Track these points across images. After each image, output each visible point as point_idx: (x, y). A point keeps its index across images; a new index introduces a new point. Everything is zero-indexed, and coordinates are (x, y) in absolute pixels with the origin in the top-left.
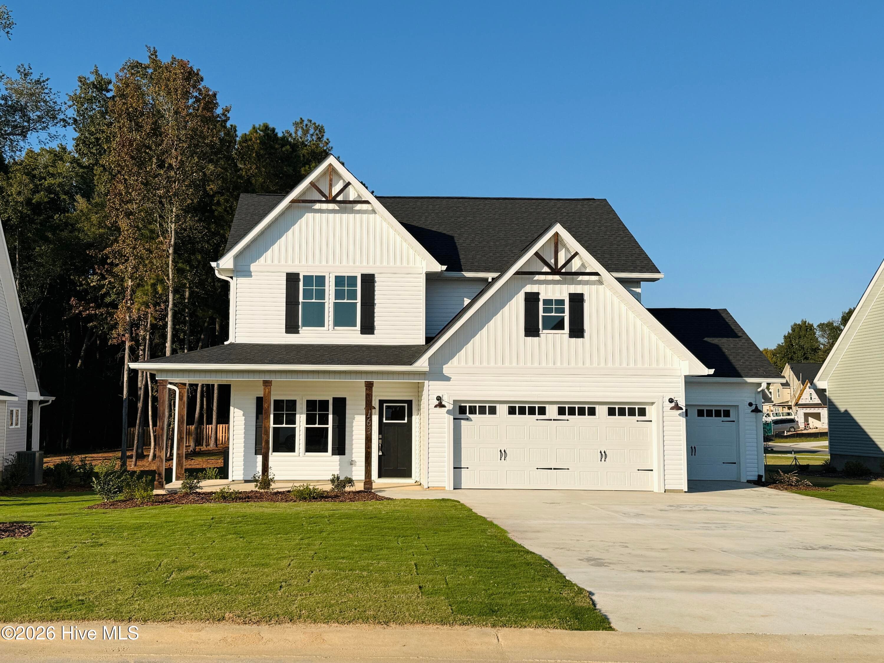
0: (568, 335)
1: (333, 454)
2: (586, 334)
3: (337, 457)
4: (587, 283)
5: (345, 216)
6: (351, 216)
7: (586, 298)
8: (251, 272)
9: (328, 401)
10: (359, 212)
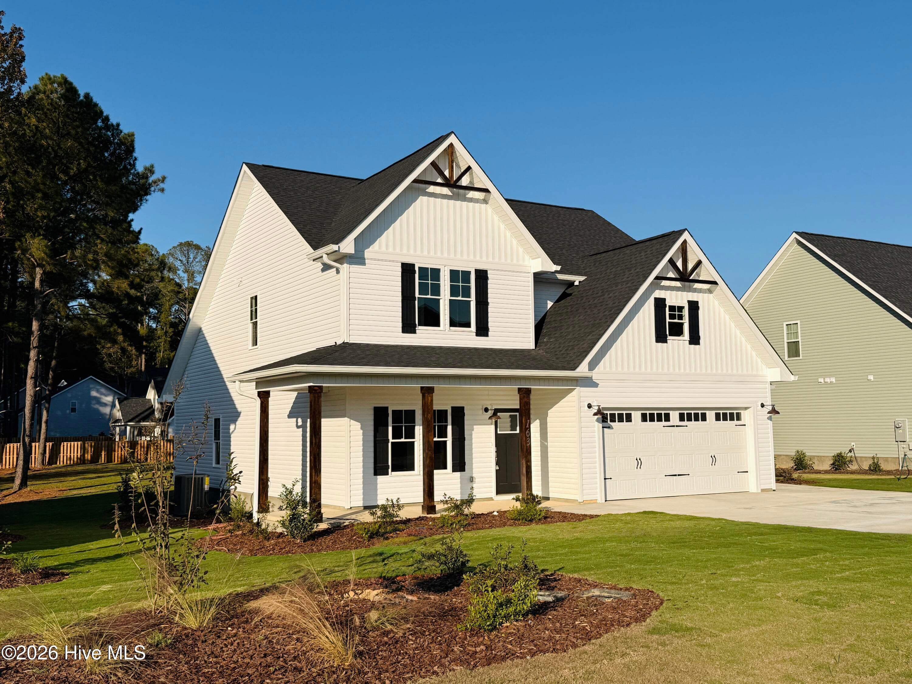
0: (688, 342)
1: (454, 470)
2: (701, 341)
3: (458, 474)
4: (700, 291)
5: (458, 203)
6: (465, 203)
7: (700, 305)
8: (364, 259)
9: (447, 411)
10: (471, 200)
